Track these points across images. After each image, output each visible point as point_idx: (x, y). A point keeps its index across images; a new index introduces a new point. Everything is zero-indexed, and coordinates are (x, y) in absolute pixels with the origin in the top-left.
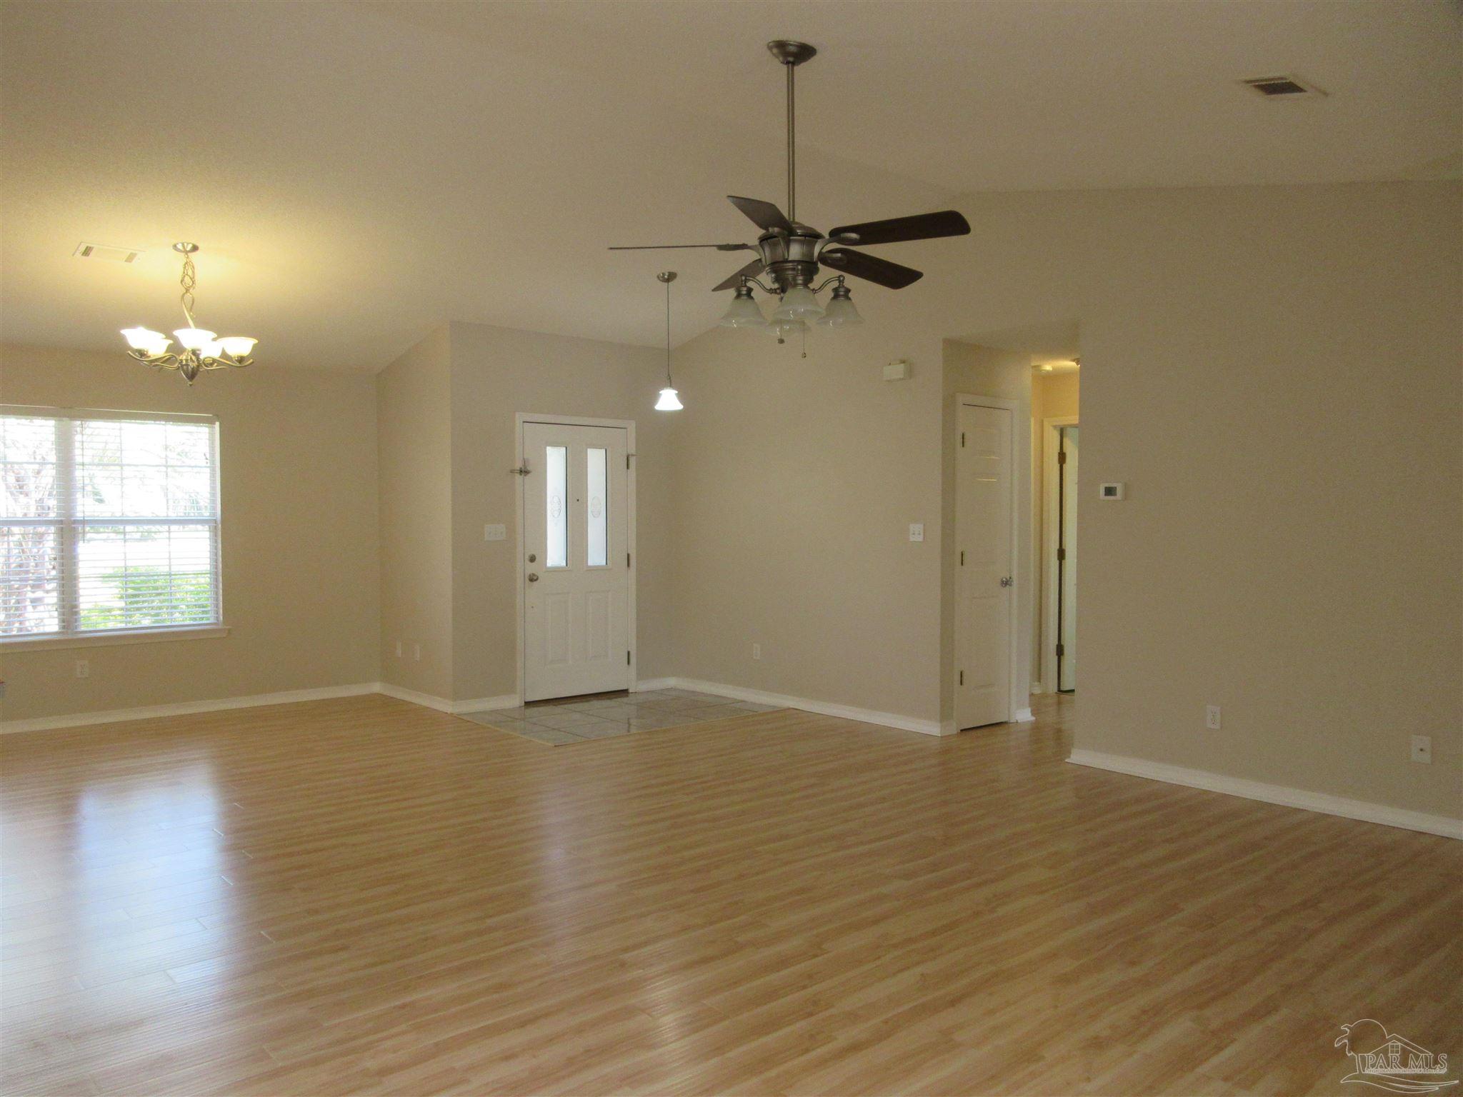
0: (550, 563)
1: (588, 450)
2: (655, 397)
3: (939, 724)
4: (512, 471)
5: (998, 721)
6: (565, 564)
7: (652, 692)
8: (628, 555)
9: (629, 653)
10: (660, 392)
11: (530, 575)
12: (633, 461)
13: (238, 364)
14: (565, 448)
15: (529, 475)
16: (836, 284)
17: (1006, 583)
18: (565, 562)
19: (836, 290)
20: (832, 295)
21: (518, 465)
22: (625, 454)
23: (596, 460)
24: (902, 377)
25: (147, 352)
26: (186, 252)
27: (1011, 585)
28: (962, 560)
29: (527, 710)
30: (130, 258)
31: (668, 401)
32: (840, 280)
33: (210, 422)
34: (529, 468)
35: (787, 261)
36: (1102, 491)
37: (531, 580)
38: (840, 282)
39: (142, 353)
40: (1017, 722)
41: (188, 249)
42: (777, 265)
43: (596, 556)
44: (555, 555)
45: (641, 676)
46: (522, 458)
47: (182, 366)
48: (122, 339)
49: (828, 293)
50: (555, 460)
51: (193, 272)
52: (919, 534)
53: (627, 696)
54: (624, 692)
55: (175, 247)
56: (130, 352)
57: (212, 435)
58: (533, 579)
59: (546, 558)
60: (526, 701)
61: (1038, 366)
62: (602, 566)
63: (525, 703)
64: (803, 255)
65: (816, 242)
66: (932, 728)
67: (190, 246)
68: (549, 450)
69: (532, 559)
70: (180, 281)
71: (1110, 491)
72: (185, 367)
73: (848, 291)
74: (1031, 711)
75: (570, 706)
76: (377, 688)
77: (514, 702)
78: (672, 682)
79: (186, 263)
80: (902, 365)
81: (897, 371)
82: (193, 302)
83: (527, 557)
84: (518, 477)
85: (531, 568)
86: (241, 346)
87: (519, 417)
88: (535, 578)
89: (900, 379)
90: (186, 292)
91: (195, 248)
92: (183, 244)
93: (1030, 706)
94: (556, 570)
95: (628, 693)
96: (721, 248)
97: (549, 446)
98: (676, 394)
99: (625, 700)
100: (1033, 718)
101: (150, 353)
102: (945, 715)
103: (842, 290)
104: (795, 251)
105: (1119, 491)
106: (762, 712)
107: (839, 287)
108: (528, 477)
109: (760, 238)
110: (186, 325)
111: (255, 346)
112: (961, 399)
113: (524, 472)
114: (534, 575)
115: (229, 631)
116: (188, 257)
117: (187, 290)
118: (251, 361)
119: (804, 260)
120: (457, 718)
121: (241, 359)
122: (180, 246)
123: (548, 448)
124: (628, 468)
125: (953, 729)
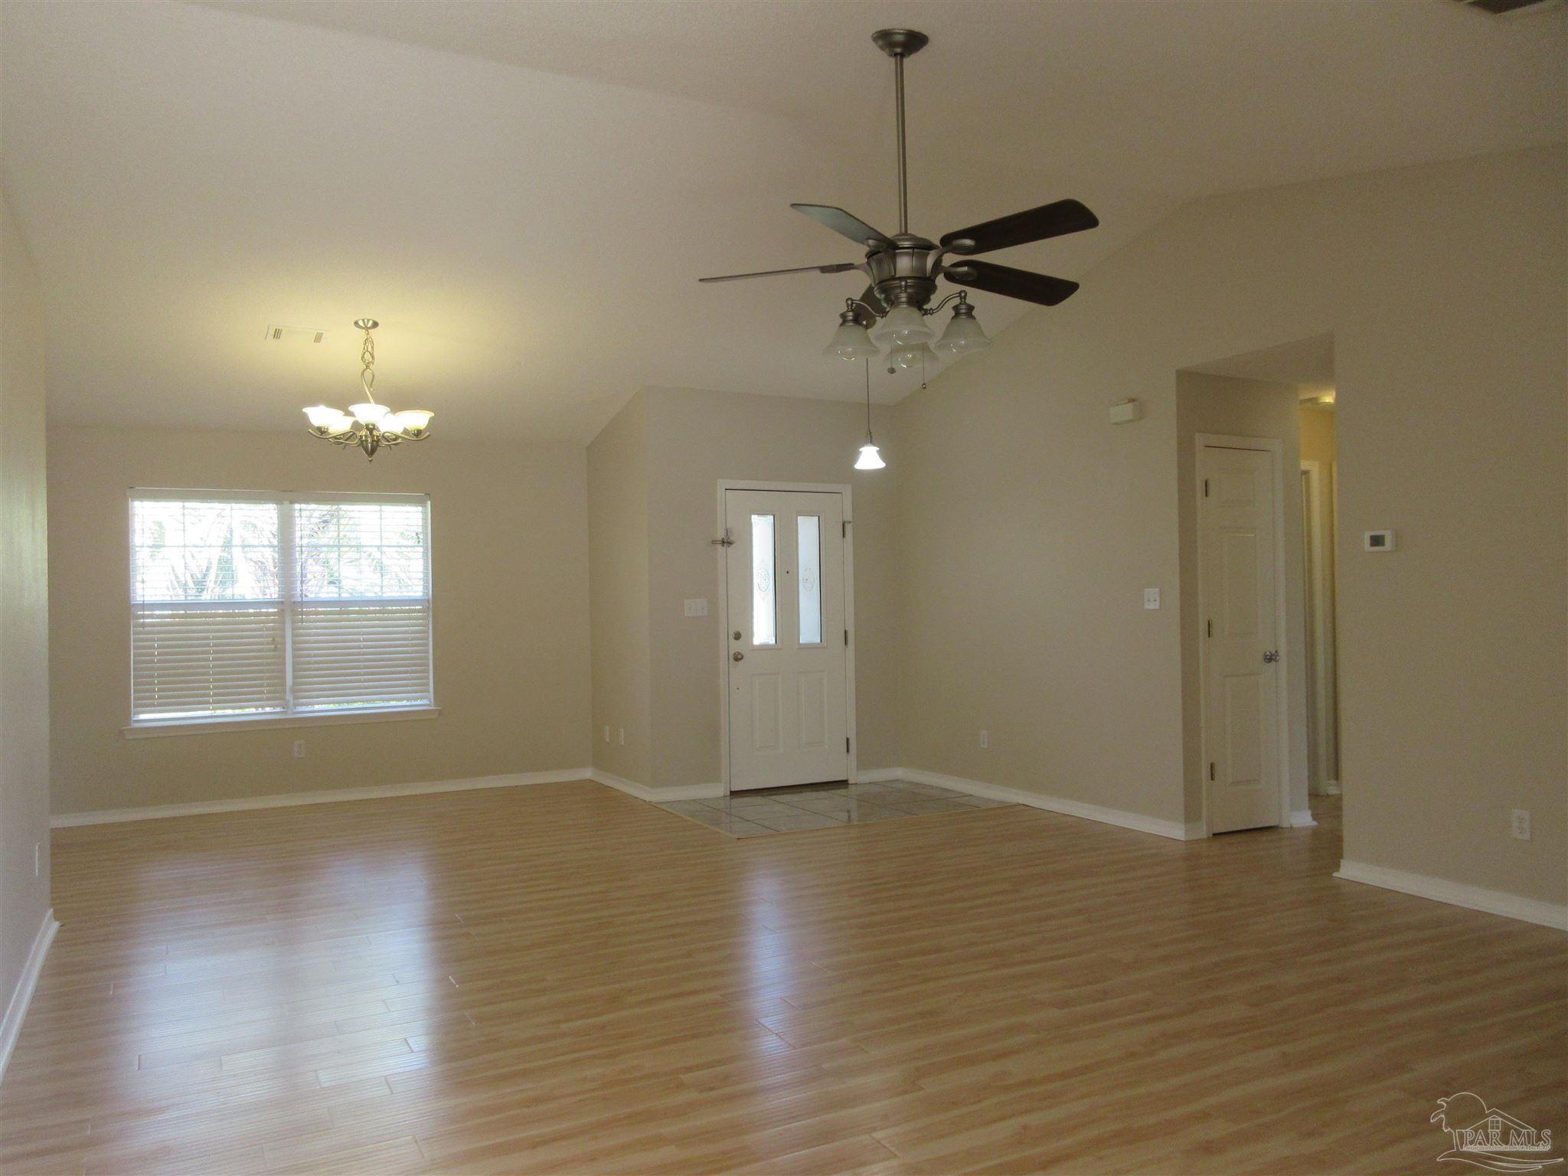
0: (757, 640)
1: (799, 518)
2: (854, 455)
3: (1182, 826)
4: (714, 542)
5: (1266, 825)
6: (774, 642)
7: (876, 783)
8: (846, 632)
9: (848, 740)
10: (860, 450)
11: (735, 654)
12: (849, 528)
13: (415, 439)
14: (772, 517)
15: (732, 546)
16: (957, 301)
17: (1270, 658)
18: (774, 639)
19: (956, 308)
20: (953, 313)
21: (720, 535)
22: (841, 521)
23: (807, 530)
24: (1131, 418)
25: (327, 429)
26: (367, 329)
27: (1276, 661)
28: (1209, 631)
29: (732, 800)
30: (318, 338)
31: (869, 459)
32: (962, 296)
33: (419, 502)
34: (732, 539)
35: (894, 278)
36: (1367, 541)
37: (736, 659)
38: (961, 299)
39: (322, 431)
40: (1291, 827)
41: (369, 325)
42: (884, 284)
43: (809, 631)
44: (763, 631)
45: (863, 764)
46: (724, 527)
47: (362, 441)
48: (305, 417)
49: (948, 312)
50: (762, 529)
51: (372, 348)
52: (1155, 601)
53: (846, 788)
54: (844, 783)
55: (356, 323)
56: (310, 430)
57: (424, 513)
58: (738, 658)
59: (752, 635)
60: (733, 790)
61: (1315, 399)
62: (818, 644)
63: (731, 792)
64: (913, 269)
65: (928, 254)
66: (1176, 831)
67: (371, 322)
68: (755, 518)
69: (738, 636)
70: (360, 358)
71: (1377, 541)
72: (364, 443)
73: (971, 308)
74: (1312, 815)
75: (778, 798)
76: (588, 773)
77: (718, 790)
78: (899, 773)
79: (367, 339)
80: (1131, 405)
81: (1125, 411)
82: (373, 376)
83: (731, 637)
84: (719, 547)
85: (736, 646)
86: (418, 419)
87: (722, 484)
88: (740, 657)
89: (1131, 421)
90: (366, 369)
91: (375, 325)
92: (363, 320)
93: (1310, 808)
94: (764, 648)
95: (848, 784)
96: (825, 269)
97: (754, 514)
98: (877, 451)
99: (843, 792)
100: (1315, 823)
101: (331, 431)
102: (1191, 815)
103: (964, 307)
104: (904, 264)
105: (1388, 540)
106: (984, 808)
107: (960, 303)
108: (731, 549)
109: (866, 256)
110: (366, 400)
111: (431, 420)
112: (1200, 440)
113: (726, 542)
114: (739, 653)
115: (440, 712)
116: (368, 334)
117: (367, 367)
118: (428, 433)
119: (916, 275)
120: (653, 806)
121: (419, 433)
122: (361, 323)
123: (753, 516)
124: (844, 536)
125: (1203, 832)
